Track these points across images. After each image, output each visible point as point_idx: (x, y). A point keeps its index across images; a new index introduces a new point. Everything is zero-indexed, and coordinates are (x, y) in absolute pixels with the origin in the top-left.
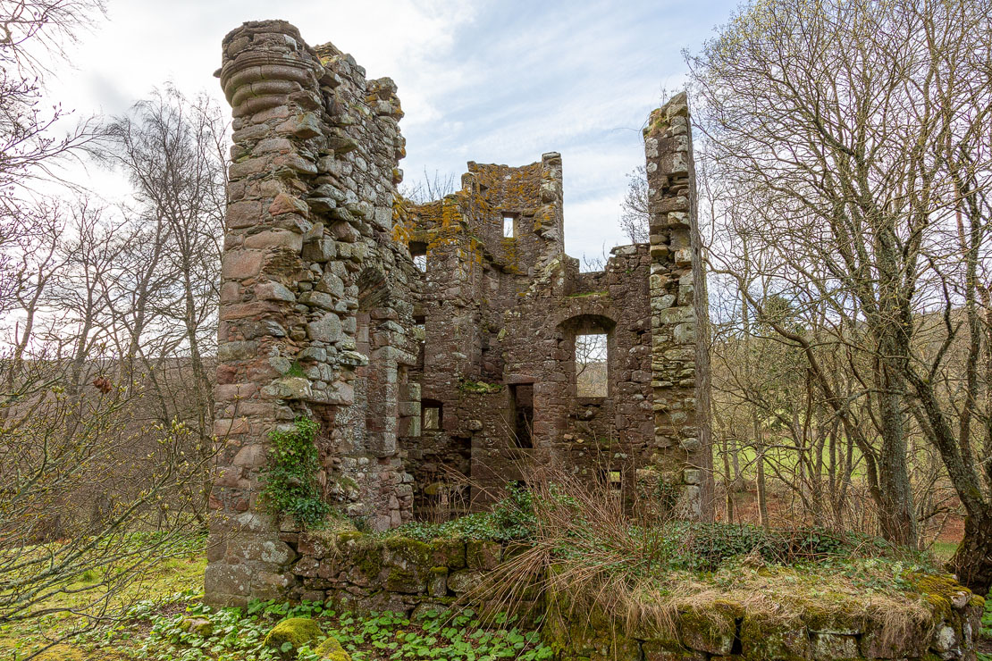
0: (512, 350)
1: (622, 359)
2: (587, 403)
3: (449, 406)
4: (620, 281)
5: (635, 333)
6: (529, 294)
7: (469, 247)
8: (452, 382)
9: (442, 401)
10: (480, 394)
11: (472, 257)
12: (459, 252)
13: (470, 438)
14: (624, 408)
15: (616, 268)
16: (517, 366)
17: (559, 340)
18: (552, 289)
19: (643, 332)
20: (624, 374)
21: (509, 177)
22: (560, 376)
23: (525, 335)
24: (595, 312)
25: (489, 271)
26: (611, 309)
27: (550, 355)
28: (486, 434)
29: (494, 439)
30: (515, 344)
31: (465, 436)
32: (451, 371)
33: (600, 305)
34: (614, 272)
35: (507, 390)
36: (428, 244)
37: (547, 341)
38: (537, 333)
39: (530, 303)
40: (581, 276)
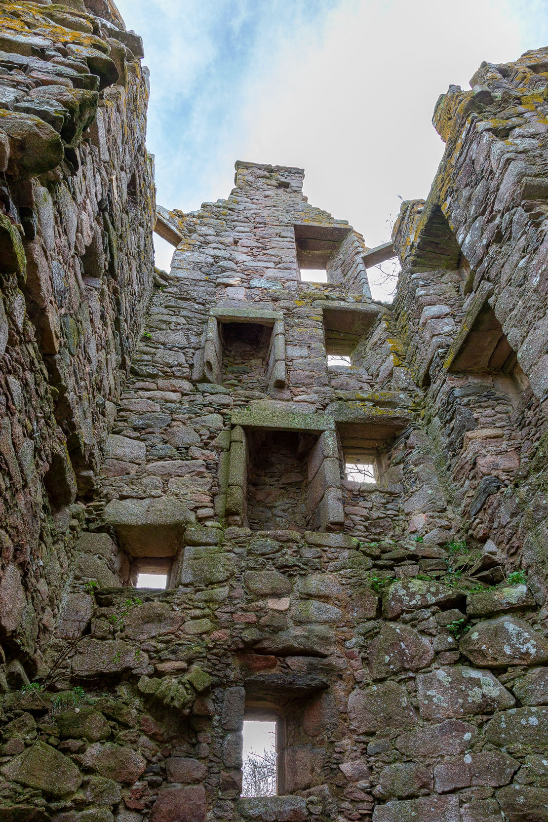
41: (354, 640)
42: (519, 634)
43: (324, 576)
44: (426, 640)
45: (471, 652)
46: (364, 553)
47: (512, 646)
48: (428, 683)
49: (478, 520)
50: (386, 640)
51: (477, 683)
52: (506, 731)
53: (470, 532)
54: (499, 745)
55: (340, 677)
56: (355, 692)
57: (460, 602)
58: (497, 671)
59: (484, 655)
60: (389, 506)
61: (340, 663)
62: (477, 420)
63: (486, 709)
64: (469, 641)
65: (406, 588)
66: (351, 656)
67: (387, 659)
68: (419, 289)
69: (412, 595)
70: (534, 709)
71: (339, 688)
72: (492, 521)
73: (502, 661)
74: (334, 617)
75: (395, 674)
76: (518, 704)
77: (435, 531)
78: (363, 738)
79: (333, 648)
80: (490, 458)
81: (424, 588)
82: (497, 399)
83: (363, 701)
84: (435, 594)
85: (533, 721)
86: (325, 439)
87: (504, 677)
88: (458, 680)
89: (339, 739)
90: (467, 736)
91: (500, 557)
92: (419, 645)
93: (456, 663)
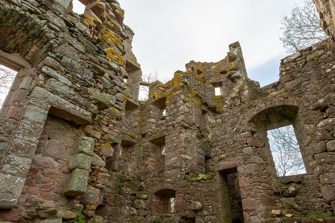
0: (218, 145)
1: (312, 134)
2: (288, 181)
3: (179, 193)
4: (293, 78)
5: (319, 111)
6: (225, 106)
7: (190, 95)
8: (181, 175)
9: (175, 190)
10: (199, 181)
11: (192, 100)
12: (182, 97)
13: (195, 217)
14: (328, 177)
15: (287, 70)
16: (223, 156)
17: (253, 133)
18: (240, 98)
19: (327, 107)
20: (318, 146)
21: (214, 67)
22: (258, 159)
23: (226, 133)
24: (277, 104)
25: (207, 112)
26: (290, 98)
27: (247, 144)
28: (205, 213)
29: (211, 217)
30: (220, 141)
31: (191, 216)
32: (180, 168)
33: (280, 98)
34: (286, 74)
35: (218, 175)
36: (166, 98)
37: (243, 134)
38: (234, 130)
39: (227, 112)
40: (262, 89)
41: (112, 197)
42: (143, 204)
43: (110, 182)
44: (126, 200)
45: (134, 205)
46: (119, 178)
47: (141, 205)
48: (125, 208)
49: (142, 177)
50: (119, 199)
51: (133, 210)
52: (135, 219)
53: (140, 177)
54: (133, 221)
55: (108, 204)
56: (110, 207)
57: (135, 195)
58: (137, 209)
59: (136, 206)
60: (124, 163)
61: (108, 201)
62: (151, 156)
63: (133, 215)
64: (134, 203)
65: (126, 189)
66: (111, 200)
67: (118, 202)
68: (151, 111)
69: (127, 191)
70: (141, 217)
71: (107, 206)
72: (145, 179)
73: (138, 208)
74: (110, 191)
75: (119, 205)
76: (138, 215)
77: (132, 174)
78: (109, 216)
79: (108, 198)
80: (150, 166)
81: (130, 190)
82: (156, 152)
83: (111, 209)
84: (131, 192)
85: (140, 218)
86: (118, 146)
87: (138, 210)
88: (130, 209)
89: (105, 216)
90: (128, 219)
91: (144, 186)
92: (125, 201)
93: (131, 206)
